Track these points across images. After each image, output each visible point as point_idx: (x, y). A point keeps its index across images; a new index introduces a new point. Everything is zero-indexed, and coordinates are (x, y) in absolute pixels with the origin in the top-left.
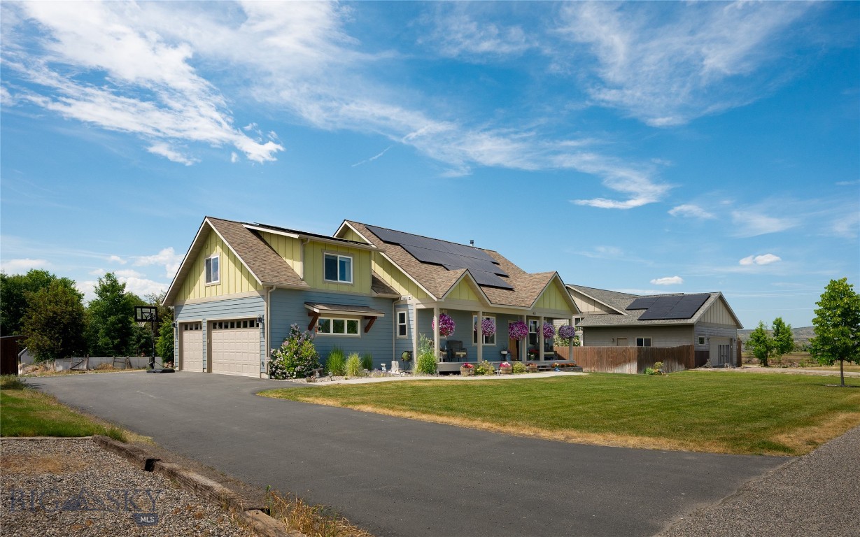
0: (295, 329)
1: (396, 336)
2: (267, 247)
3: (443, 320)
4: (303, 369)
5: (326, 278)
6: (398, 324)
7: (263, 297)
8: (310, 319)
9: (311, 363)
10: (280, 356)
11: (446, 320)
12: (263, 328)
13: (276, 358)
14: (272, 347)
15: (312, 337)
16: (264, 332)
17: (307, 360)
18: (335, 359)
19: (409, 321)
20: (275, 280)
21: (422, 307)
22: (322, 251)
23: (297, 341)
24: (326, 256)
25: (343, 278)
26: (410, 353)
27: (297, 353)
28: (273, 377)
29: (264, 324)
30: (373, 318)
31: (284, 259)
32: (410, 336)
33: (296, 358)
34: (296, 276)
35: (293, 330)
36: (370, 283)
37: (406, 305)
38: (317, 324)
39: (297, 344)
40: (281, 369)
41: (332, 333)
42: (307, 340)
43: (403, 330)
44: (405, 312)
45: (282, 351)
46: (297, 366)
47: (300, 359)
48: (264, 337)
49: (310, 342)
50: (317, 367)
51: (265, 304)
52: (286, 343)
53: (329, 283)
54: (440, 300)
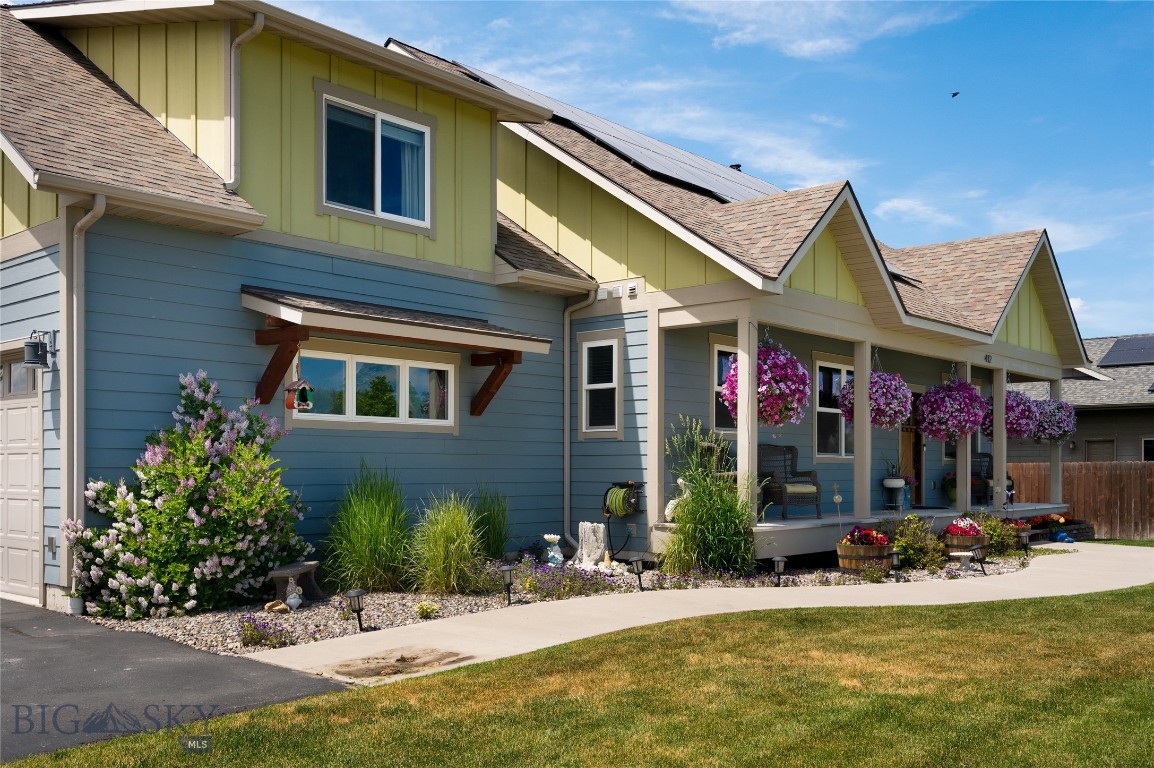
0: (199, 394)
1: (574, 428)
2: (96, 83)
3: (775, 365)
4: (231, 569)
5: (331, 197)
6: (586, 386)
7: (50, 250)
8: (265, 356)
9: (264, 540)
10: (128, 514)
11: (784, 367)
12: (55, 390)
13: (108, 520)
14: (90, 474)
15: (272, 429)
16: (55, 410)
17: (246, 529)
18: (366, 521)
19: (627, 373)
20: (103, 176)
21: (685, 319)
22: (318, 87)
23: (201, 443)
24: (331, 107)
25: (393, 205)
26: (636, 489)
27: (204, 500)
28: (92, 607)
29: (55, 371)
30: (504, 360)
31: (161, 119)
32: (632, 428)
33: (198, 521)
34: (206, 178)
35: (190, 398)
36: (489, 240)
37: (618, 319)
38: (293, 375)
39: (201, 462)
40: (128, 570)
41: (350, 415)
42: (247, 440)
43: (603, 408)
44: (614, 343)
45: (135, 488)
46: (195, 559)
47: (215, 526)
48: (57, 429)
49: (265, 449)
50: (290, 556)
51: (60, 281)
52: (153, 456)
53: (342, 216)
54: (771, 287)
